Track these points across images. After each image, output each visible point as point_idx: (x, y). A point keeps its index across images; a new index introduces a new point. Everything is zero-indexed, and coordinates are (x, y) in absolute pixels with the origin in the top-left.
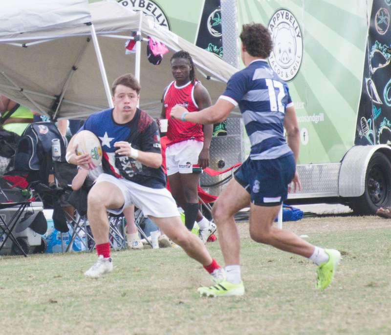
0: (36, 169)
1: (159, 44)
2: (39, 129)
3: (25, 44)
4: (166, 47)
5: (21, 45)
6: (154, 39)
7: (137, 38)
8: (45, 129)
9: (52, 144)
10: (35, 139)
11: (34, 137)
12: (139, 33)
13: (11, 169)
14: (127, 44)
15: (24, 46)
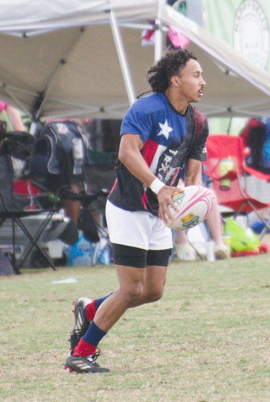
0: (55, 172)
1: (179, 35)
2: (57, 128)
3: (25, 34)
4: (186, 38)
5: (20, 35)
6: (174, 29)
7: (156, 28)
8: (64, 128)
9: (73, 144)
10: (54, 138)
11: (53, 136)
12: (158, 22)
13: (27, 173)
14: (144, 34)
15: (25, 36)
